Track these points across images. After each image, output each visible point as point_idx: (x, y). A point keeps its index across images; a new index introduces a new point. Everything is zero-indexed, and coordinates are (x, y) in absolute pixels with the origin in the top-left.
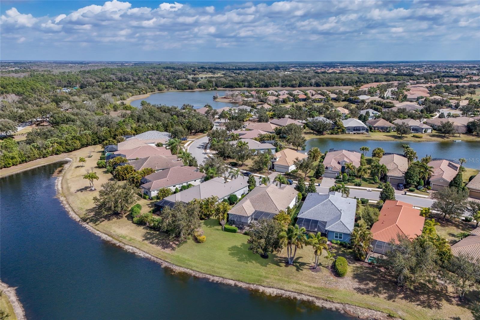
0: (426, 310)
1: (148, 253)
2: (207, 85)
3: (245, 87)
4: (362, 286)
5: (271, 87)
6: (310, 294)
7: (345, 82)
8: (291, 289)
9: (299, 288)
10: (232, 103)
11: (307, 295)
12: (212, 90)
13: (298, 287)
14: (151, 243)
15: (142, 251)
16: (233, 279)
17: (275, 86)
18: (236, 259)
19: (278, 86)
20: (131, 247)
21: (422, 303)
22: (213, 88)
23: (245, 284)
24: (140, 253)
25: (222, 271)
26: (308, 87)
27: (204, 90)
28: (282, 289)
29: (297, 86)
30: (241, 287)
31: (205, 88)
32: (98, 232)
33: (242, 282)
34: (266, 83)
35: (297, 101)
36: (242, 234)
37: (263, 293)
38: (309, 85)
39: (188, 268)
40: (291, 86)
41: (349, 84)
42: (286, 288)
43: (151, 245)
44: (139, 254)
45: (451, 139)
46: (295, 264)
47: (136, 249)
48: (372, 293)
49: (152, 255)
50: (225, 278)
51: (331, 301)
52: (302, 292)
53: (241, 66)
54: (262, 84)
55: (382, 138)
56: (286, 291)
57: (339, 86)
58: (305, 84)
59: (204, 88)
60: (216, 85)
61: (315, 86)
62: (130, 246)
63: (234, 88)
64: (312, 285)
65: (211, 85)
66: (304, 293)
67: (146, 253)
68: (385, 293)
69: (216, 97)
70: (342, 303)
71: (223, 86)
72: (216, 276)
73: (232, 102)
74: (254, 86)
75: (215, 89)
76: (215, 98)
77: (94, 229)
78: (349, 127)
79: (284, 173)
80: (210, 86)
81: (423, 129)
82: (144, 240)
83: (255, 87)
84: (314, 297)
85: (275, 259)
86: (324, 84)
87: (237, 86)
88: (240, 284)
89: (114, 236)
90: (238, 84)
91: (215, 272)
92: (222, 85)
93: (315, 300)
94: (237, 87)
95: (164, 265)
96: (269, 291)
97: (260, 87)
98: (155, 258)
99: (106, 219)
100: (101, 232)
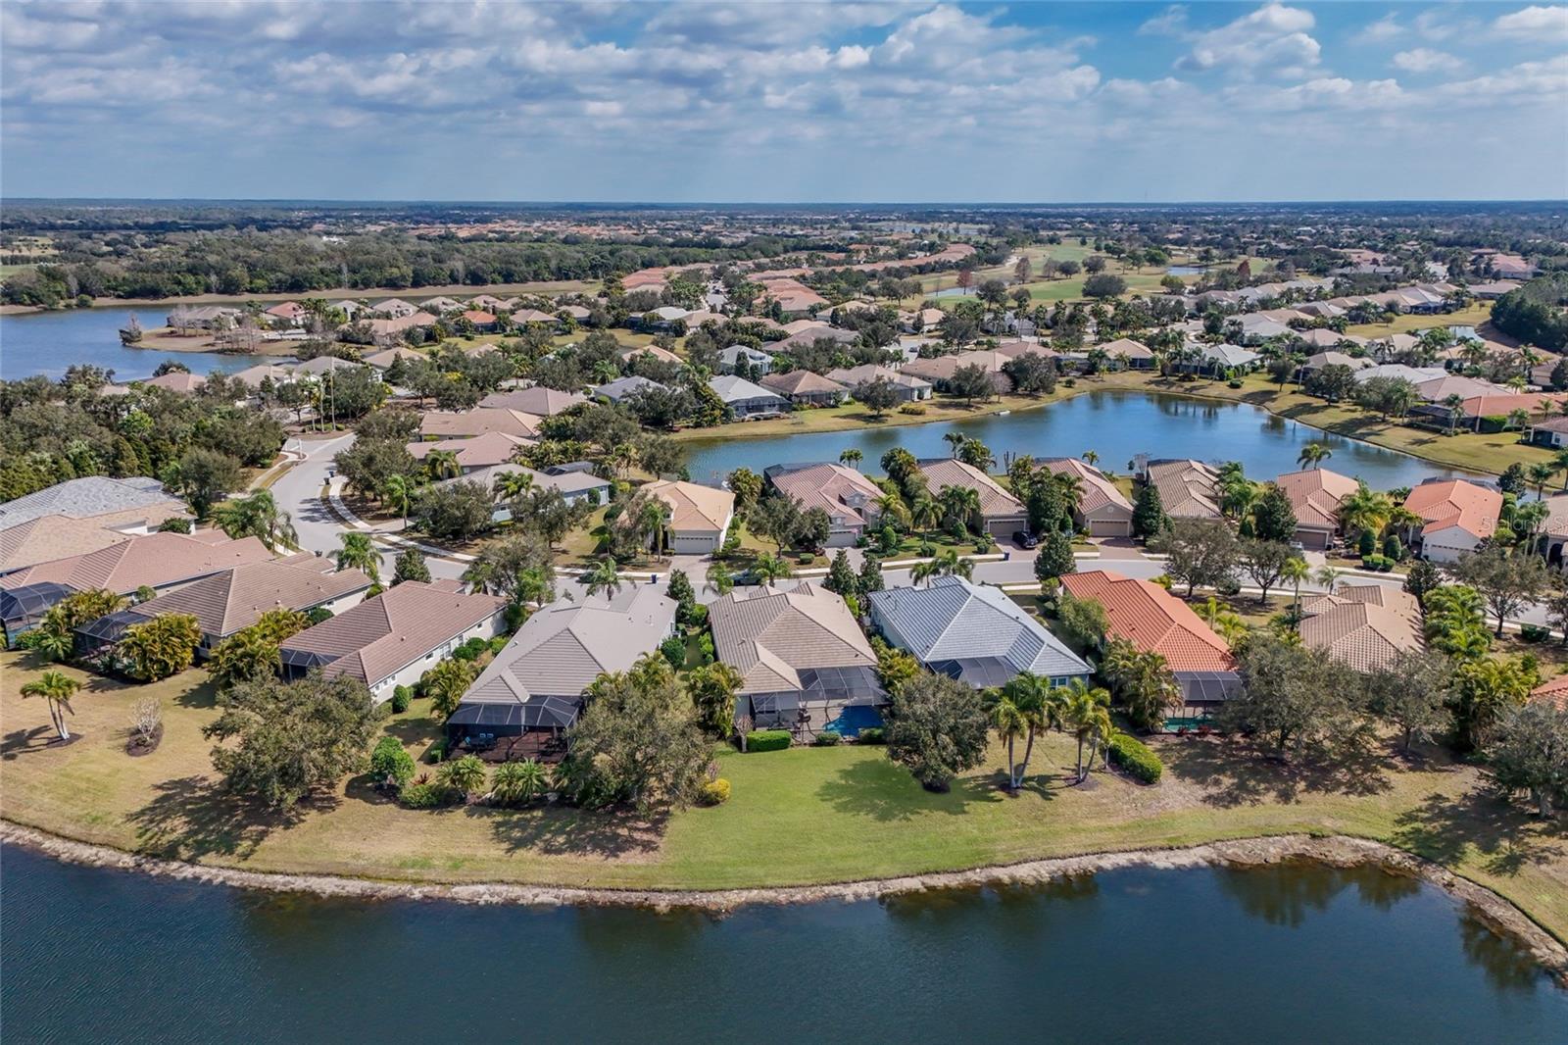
0: (1369, 798)
1: (567, 886)
2: (44, 291)
3: (208, 290)
4: (1213, 790)
5: (314, 288)
6: (1126, 847)
7: (559, 269)
8: (1073, 851)
9: (1088, 842)
10: (222, 352)
11: (1120, 851)
12: (68, 306)
13: (1084, 839)
14: (547, 851)
15: (538, 885)
16: (908, 872)
17: (328, 286)
18: (865, 818)
19: (339, 284)
20: (481, 888)
21: (1351, 788)
22: (74, 301)
23: (952, 876)
24: (536, 896)
25: (860, 863)
26: (445, 285)
27: (34, 309)
28: (1051, 858)
29: (409, 284)
30: (947, 888)
31: (35, 300)
32: (278, 878)
33: (937, 873)
34: (293, 277)
35: (468, 334)
36: (807, 747)
37: (1014, 881)
38: (449, 280)
39: (749, 889)
40: (386, 286)
41: (572, 274)
42: (1060, 852)
43: (553, 857)
44: (537, 900)
45: (986, 409)
46: (1025, 785)
47: (505, 887)
48: (1244, 799)
49: (590, 885)
50: (886, 879)
51: (1181, 846)
52: (1104, 849)
53: (93, 217)
54: (279, 281)
55: (836, 423)
56: (1064, 858)
57: (544, 281)
58: (434, 278)
59: (34, 304)
60: (83, 289)
61: (468, 282)
62: (473, 883)
63: (166, 297)
64: (1114, 822)
65: (60, 287)
66: (1109, 848)
67: (558, 886)
68: (1267, 790)
69: (135, 334)
70: (1206, 844)
71: (115, 289)
72: (855, 882)
73: (219, 347)
74: (248, 286)
75: (83, 305)
76: (128, 338)
77: (245, 875)
78: (736, 401)
79: (706, 556)
80: (58, 293)
81: (912, 390)
82: (509, 850)
83: (251, 291)
84: (1136, 850)
85: (964, 786)
86: (495, 276)
87: (178, 289)
88: (939, 881)
89: (369, 872)
90: (179, 283)
91: (842, 871)
92: (109, 288)
93: (1148, 857)
94: (177, 294)
95: (663, 903)
96: (1026, 872)
97: (270, 292)
98: (609, 893)
99: (269, 825)
100: (296, 874)
